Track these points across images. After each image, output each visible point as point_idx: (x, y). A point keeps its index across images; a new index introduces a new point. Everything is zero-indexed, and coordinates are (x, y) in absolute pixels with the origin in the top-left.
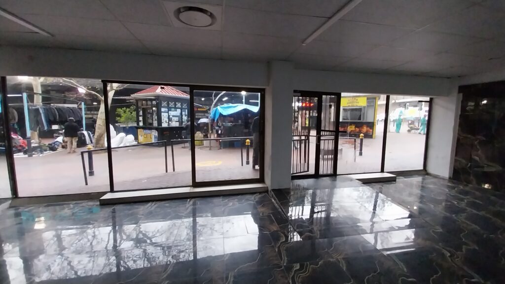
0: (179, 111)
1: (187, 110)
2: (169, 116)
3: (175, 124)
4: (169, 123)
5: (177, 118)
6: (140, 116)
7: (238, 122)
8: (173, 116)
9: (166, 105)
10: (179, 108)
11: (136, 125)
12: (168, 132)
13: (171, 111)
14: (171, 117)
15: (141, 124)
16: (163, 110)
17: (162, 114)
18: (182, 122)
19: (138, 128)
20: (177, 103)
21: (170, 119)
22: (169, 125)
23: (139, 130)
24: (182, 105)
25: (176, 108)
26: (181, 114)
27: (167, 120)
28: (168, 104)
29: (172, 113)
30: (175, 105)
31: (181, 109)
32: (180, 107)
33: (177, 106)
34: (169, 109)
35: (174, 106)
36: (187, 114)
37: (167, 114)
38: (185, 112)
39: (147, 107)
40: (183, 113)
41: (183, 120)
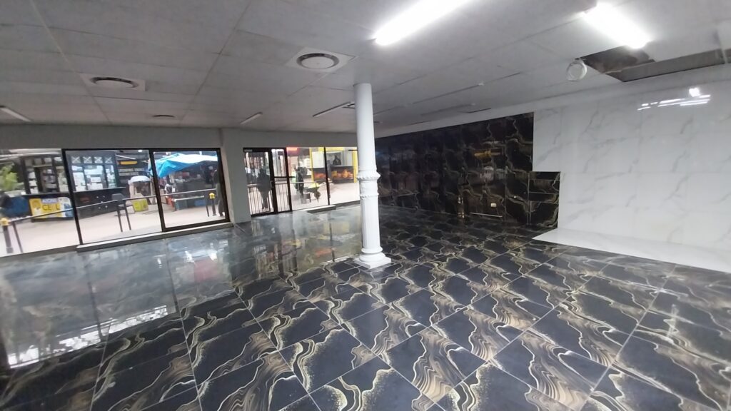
0: (100, 168)
1: (112, 167)
2: (85, 176)
3: (96, 186)
4: (86, 185)
5: (99, 178)
6: (32, 180)
7: (196, 177)
8: (92, 176)
9: (79, 162)
10: (100, 164)
11: (24, 193)
12: (87, 199)
13: (87, 168)
14: (88, 177)
15: (35, 191)
16: (74, 168)
17: (74, 174)
18: (107, 183)
19: (29, 197)
20: (95, 158)
21: (87, 181)
22: (87, 188)
23: (32, 201)
24: (103, 160)
25: (94, 165)
26: (104, 172)
27: (84, 182)
28: (82, 160)
29: (89, 172)
30: (93, 160)
31: (104, 165)
32: (101, 162)
33: (96, 162)
34: (84, 166)
35: (91, 162)
36: (113, 171)
37: (82, 174)
38: (110, 169)
39: (45, 165)
40: (107, 171)
41: (109, 180)
